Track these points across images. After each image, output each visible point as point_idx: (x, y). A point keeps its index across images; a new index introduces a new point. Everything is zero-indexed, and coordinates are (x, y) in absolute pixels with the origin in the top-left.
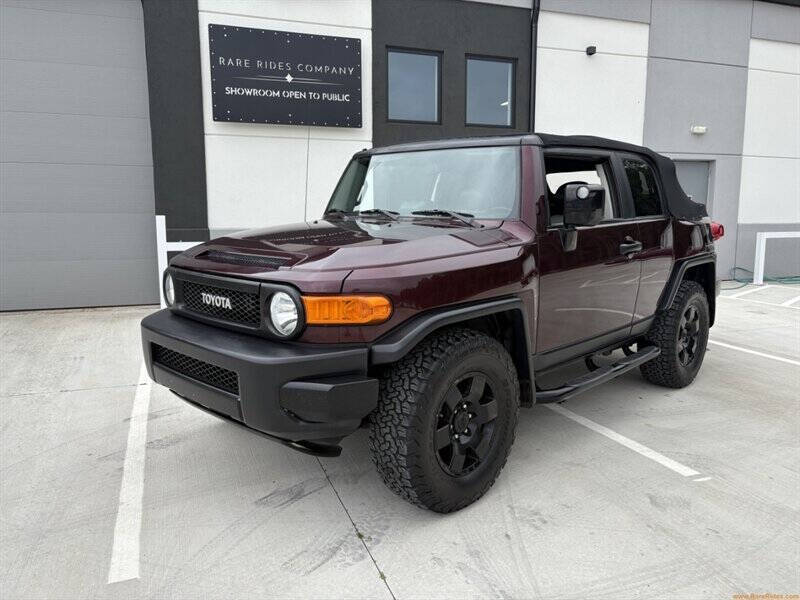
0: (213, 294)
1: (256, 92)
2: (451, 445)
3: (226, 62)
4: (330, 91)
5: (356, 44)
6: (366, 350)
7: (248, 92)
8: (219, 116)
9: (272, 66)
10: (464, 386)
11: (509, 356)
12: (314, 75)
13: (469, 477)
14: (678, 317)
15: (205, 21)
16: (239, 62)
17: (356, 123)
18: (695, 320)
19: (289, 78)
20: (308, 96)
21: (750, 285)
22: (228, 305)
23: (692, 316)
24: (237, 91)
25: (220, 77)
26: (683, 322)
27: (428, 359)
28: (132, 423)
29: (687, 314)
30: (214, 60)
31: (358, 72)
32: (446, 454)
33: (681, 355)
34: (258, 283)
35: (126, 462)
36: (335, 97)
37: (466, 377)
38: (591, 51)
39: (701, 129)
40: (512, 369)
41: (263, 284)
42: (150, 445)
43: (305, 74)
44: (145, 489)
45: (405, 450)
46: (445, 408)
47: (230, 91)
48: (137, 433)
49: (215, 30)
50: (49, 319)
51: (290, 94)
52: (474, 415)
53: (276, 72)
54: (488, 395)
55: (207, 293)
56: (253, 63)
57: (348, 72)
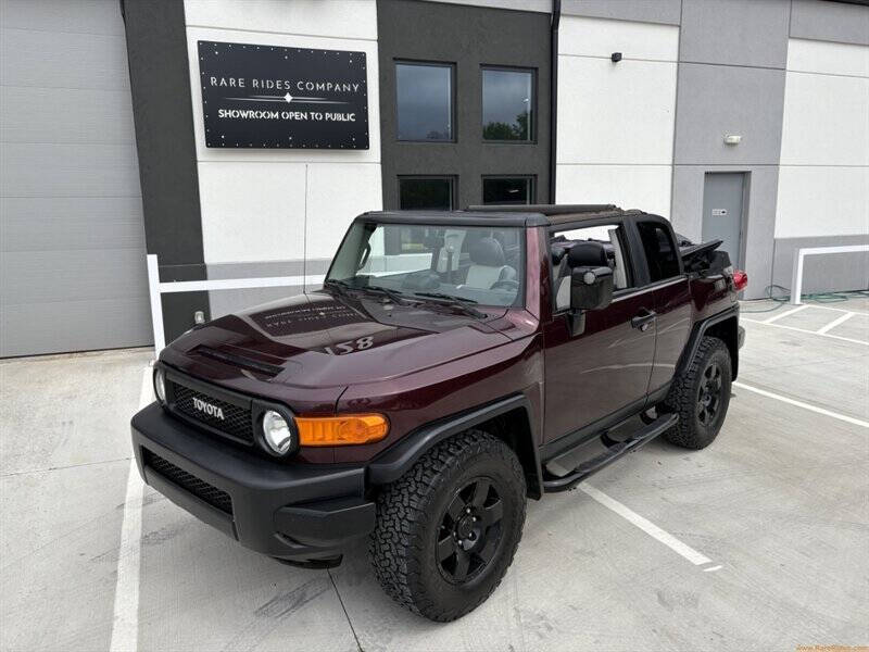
0: (205, 401)
1: (252, 114)
2: (455, 554)
3: (219, 82)
4: (333, 110)
5: (360, 58)
6: (362, 470)
7: (244, 115)
8: (213, 141)
9: (269, 85)
10: (467, 494)
11: (514, 456)
12: (315, 93)
13: (475, 581)
14: (697, 378)
15: (193, 38)
16: (232, 82)
17: (363, 144)
18: (716, 376)
19: (288, 98)
20: (309, 116)
21: (785, 306)
22: (220, 414)
23: (713, 374)
24: (231, 114)
25: (212, 99)
26: (703, 382)
27: (428, 472)
28: (126, 511)
29: (708, 374)
30: (205, 81)
31: (364, 88)
32: (449, 564)
33: (702, 416)
34: (249, 399)
35: (120, 564)
36: (339, 117)
37: (467, 484)
38: (616, 58)
39: (735, 139)
40: (519, 468)
41: (255, 401)
42: (146, 540)
43: (306, 93)
44: (141, 599)
45: (405, 569)
46: (447, 520)
47: (223, 114)
48: (132, 525)
49: (204, 47)
50: (34, 367)
51: (290, 115)
52: (478, 518)
53: (274, 92)
54: (492, 496)
55: (198, 398)
56: (248, 83)
57: (352, 88)
